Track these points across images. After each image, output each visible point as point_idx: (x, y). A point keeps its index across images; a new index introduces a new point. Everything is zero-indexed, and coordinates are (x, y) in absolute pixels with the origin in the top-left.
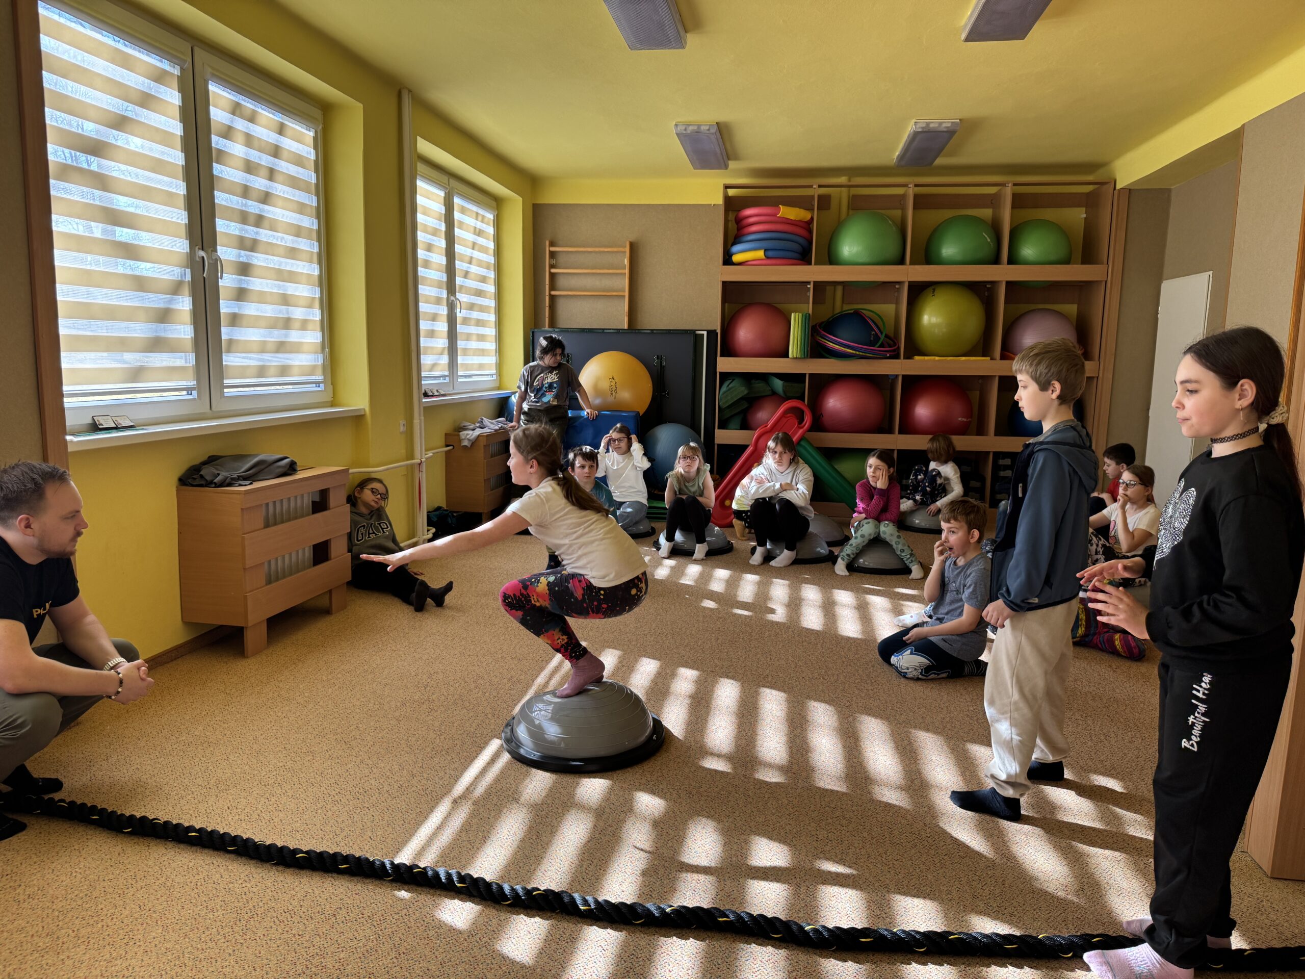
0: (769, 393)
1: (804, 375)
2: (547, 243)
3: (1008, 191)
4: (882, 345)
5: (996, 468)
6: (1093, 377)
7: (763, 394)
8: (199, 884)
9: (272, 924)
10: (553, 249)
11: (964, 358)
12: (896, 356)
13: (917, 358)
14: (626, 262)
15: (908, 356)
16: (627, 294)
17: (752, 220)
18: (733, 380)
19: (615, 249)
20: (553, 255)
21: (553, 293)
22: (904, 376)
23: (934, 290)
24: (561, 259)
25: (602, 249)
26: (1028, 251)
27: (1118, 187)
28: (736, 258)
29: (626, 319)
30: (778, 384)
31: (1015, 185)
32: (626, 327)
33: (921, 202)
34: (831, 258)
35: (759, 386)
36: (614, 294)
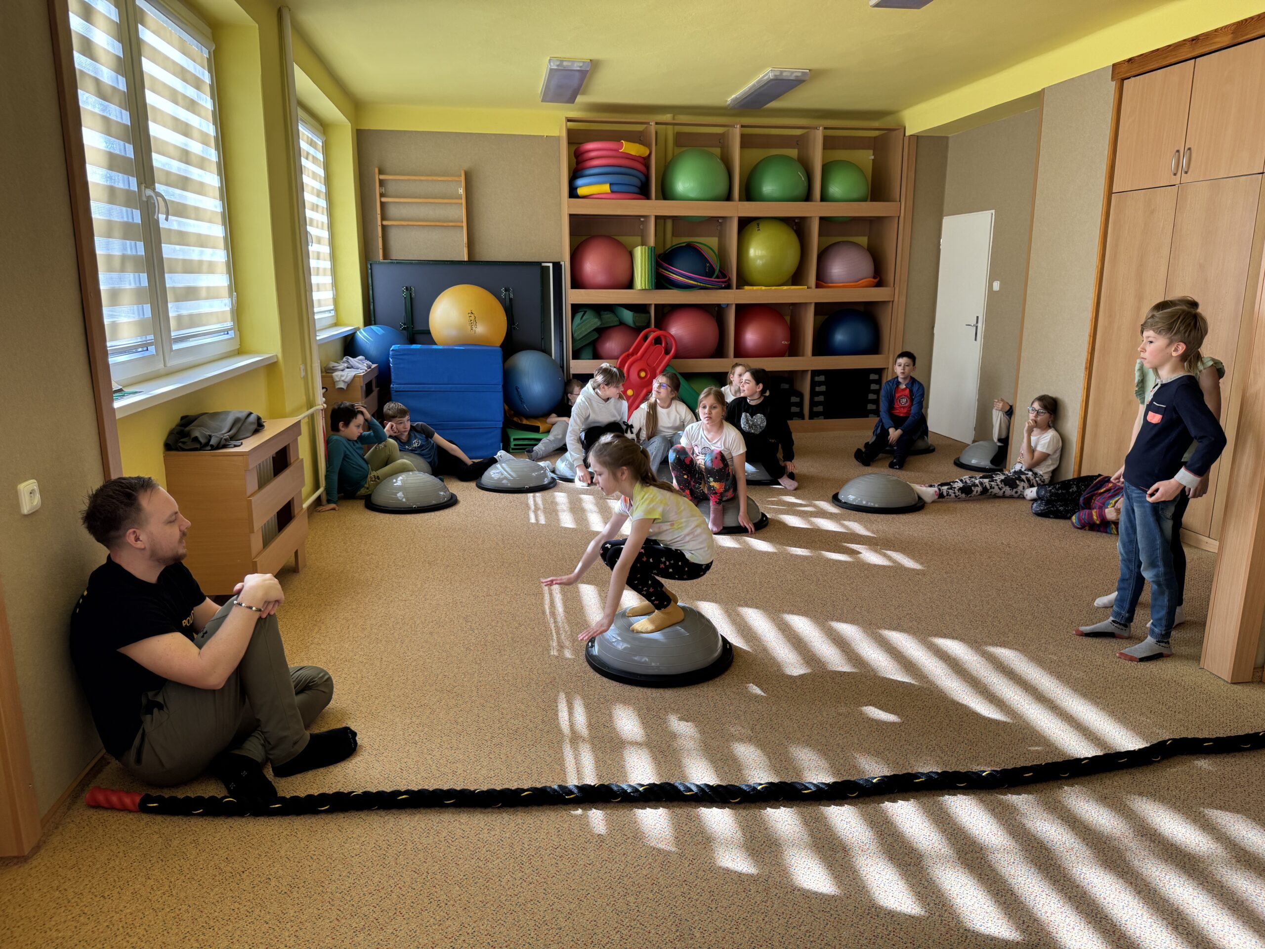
0: (617, 323)
1: (650, 305)
2: (377, 171)
3: (819, 135)
4: (718, 277)
5: (814, 384)
6: (889, 302)
7: (612, 325)
8: (450, 841)
9: (554, 860)
10: (382, 177)
11: (785, 288)
12: (728, 287)
13: (746, 288)
14: (461, 191)
15: (739, 287)
16: (465, 224)
17: (593, 154)
18: (585, 312)
19: (450, 179)
20: (382, 183)
21: (385, 223)
22: (738, 306)
23: (758, 225)
24: (391, 188)
25: (435, 178)
26: (836, 189)
27: (908, 134)
28: (581, 191)
29: (466, 250)
30: (628, 316)
31: (825, 128)
32: (466, 259)
33: (747, 142)
34: (666, 193)
35: (608, 317)
36: (451, 224)
